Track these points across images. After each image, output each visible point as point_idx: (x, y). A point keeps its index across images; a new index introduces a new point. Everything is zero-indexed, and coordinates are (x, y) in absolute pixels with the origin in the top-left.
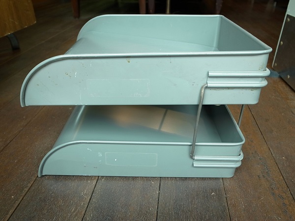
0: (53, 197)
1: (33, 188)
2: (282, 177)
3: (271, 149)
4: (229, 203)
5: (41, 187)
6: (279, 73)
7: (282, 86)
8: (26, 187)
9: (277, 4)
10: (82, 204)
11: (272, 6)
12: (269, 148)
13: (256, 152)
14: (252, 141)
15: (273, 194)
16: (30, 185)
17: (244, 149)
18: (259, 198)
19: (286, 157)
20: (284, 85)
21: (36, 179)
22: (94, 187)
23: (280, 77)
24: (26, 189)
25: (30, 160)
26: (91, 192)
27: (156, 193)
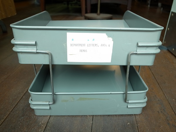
0: (21, 126)
1: (7, 119)
2: (173, 112)
3: (165, 94)
4: (139, 130)
5: (13, 119)
6: (167, 47)
7: (169, 55)
8: (2, 119)
9: (163, 9)
10: (40, 131)
11: (160, 10)
12: (163, 93)
13: (155, 96)
14: (153, 89)
15: (169, 124)
16: (5, 117)
17: (147, 94)
18: (159, 127)
19: (175, 99)
20: (171, 55)
21: (10, 113)
22: (48, 119)
23: (168, 50)
24: (3, 120)
25: (7, 100)
26: (47, 122)
27: (90, 123)
